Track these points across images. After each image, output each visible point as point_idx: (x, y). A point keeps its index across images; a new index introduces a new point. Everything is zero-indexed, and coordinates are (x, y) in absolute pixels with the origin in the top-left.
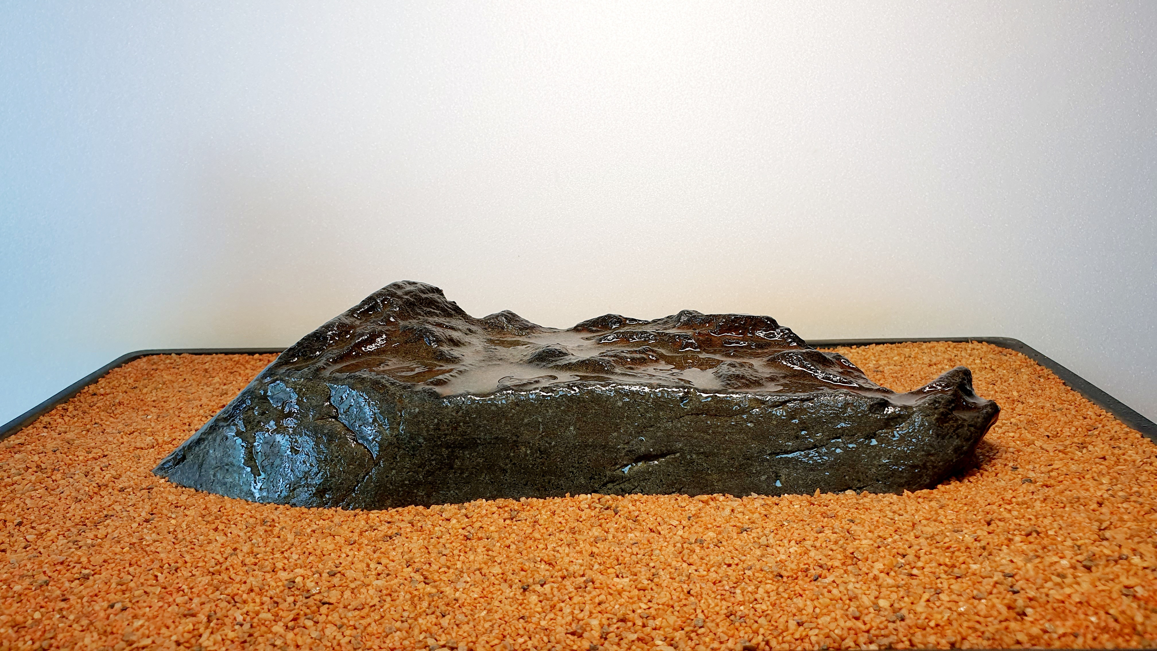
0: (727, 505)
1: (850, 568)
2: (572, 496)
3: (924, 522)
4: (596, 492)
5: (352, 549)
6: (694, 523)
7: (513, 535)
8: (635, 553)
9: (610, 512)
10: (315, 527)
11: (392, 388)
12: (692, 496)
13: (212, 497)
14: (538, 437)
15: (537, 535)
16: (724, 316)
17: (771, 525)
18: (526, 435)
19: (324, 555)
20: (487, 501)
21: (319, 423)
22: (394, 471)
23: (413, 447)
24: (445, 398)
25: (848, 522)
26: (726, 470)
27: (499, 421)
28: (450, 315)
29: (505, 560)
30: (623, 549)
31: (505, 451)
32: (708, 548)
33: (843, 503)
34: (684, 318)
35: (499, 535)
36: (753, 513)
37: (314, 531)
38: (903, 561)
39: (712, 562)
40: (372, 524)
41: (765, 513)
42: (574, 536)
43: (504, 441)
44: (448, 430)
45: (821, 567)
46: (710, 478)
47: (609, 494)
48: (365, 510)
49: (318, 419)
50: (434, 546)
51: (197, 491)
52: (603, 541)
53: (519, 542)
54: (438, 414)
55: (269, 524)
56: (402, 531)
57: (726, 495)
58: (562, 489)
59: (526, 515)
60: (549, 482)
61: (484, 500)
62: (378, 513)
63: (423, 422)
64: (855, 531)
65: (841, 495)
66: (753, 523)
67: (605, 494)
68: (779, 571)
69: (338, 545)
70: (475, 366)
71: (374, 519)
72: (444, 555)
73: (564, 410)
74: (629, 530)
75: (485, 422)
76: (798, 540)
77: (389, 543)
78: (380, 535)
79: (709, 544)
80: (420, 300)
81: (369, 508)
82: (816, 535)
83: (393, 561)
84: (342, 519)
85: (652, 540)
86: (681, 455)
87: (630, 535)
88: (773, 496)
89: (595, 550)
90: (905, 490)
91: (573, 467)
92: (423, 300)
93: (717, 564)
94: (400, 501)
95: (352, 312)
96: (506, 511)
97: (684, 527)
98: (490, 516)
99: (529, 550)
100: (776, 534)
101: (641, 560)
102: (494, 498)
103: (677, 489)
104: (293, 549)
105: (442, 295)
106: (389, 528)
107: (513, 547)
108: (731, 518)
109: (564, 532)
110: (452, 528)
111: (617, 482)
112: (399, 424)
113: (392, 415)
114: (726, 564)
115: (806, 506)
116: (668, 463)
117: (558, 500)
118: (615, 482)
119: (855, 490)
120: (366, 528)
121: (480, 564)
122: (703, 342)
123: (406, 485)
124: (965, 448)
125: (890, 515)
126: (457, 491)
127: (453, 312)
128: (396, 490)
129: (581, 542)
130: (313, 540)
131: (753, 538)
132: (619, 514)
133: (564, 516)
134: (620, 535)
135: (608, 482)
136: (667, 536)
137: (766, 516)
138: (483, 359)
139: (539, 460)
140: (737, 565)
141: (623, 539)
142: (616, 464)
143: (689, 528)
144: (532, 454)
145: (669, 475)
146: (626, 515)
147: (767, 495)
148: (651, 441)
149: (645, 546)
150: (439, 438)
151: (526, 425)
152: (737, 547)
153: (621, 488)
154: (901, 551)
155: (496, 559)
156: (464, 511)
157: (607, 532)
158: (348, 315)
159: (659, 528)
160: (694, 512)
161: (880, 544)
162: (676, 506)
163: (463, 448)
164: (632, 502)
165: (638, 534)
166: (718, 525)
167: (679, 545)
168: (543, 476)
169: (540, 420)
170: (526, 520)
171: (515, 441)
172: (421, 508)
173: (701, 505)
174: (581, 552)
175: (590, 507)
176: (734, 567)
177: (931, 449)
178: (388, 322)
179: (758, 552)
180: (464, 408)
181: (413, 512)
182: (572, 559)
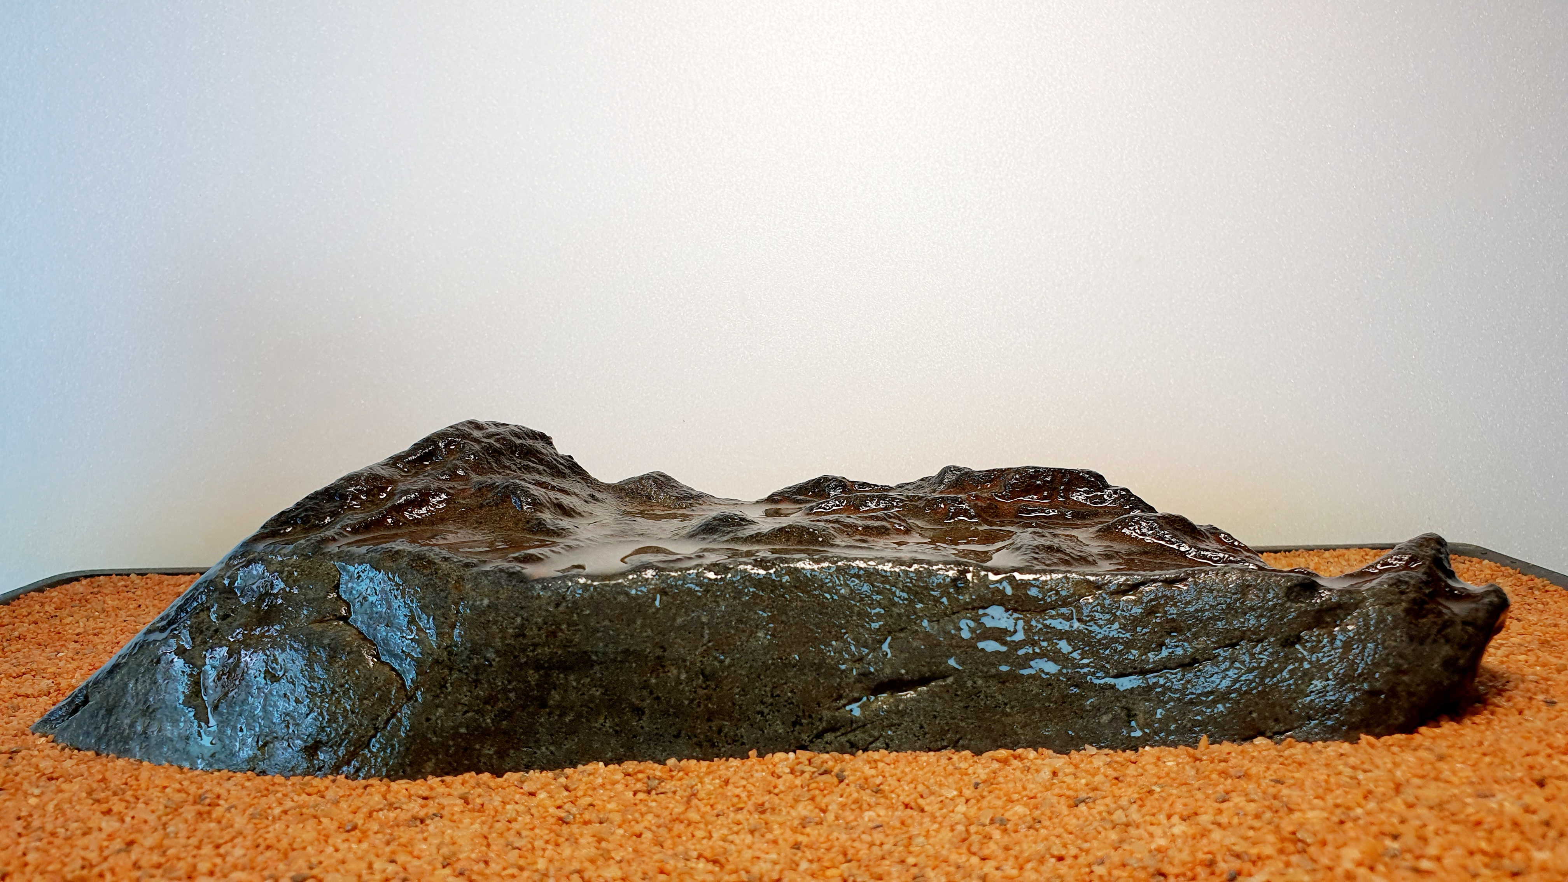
0: (1044, 765)
1: (1294, 859)
2: (761, 755)
3: (1416, 781)
4: (804, 748)
5: (347, 840)
6: (985, 793)
7: (650, 817)
8: (878, 843)
9: (830, 779)
10: (288, 804)
11: (444, 565)
12: (978, 753)
13: (121, 762)
14: (700, 650)
15: (693, 815)
16: (1017, 471)
17: (1128, 793)
18: (680, 648)
19: (293, 850)
20: (606, 765)
21: (318, 627)
22: (441, 711)
23: (477, 668)
24: (537, 581)
25: (1273, 783)
26: (1038, 705)
27: (631, 622)
28: (560, 474)
29: (630, 856)
30: (855, 836)
31: (641, 675)
32: (1016, 831)
33: (1253, 757)
34: (949, 478)
35: (623, 816)
36: (1094, 775)
37: (285, 812)
38: (1395, 845)
39: (1026, 854)
40: (394, 800)
41: (1115, 775)
42: (763, 816)
43: (639, 655)
44: (540, 636)
45: (1238, 856)
46: (1008, 720)
47: (827, 752)
48: (385, 780)
49: (315, 622)
50: (501, 835)
51: (98, 754)
52: (817, 824)
53: (659, 827)
54: (522, 608)
55: (208, 801)
56: (445, 812)
57: (1040, 750)
58: (743, 744)
59: (675, 786)
60: (720, 731)
61: (601, 764)
62: (407, 783)
63: (495, 622)
64: (1289, 796)
65: (1247, 745)
66: (1095, 789)
67: (821, 751)
68: (1160, 865)
69: (323, 832)
70: (596, 541)
71: (397, 792)
72: (518, 848)
73: (747, 601)
74: (865, 806)
75: (607, 623)
76: (1185, 813)
77: (418, 829)
78: (403, 816)
79: (1017, 825)
80: (512, 448)
81: (393, 775)
82: (1217, 805)
83: (419, 858)
84: (341, 793)
85: (909, 821)
86: (956, 681)
87: (868, 815)
88: (1124, 751)
89: (800, 838)
90: (1362, 736)
91: (762, 703)
92: (516, 447)
93: (1038, 857)
94: (450, 764)
95: (394, 461)
96: (639, 780)
97: (967, 801)
98: (608, 787)
99: (677, 840)
100: (1141, 806)
101: (891, 853)
102: (620, 761)
103: (950, 741)
104: (239, 840)
105: (551, 444)
106: (422, 807)
107: (648, 835)
108: (1053, 784)
109: (745, 811)
110: (538, 806)
111: (843, 730)
112: (453, 627)
113: (442, 610)
114: (1053, 856)
115: (1188, 763)
116: (932, 694)
117: (734, 762)
118: (838, 729)
119: (1270, 738)
120: (381, 806)
121: (581, 862)
122: (983, 509)
123: (461, 735)
124: (1462, 662)
125: (1348, 771)
126: (552, 748)
127: (567, 471)
128: (443, 744)
129: (776, 826)
130: (278, 826)
131: (1100, 813)
132: (846, 781)
133: (744, 787)
134: (849, 815)
135: (825, 731)
136: (938, 814)
137: (1116, 778)
138: (612, 533)
139: (701, 692)
140: (1076, 857)
141: (855, 820)
142: (840, 697)
143: (978, 801)
144: (690, 680)
145: (935, 717)
146: (858, 782)
147: (1114, 749)
148: (903, 656)
149: (897, 831)
150: (524, 650)
151: (681, 627)
152: (1070, 828)
153: (849, 741)
154: (1387, 828)
155: (613, 854)
156: (563, 780)
157: (824, 811)
158: (386, 465)
159: (921, 801)
160: (983, 777)
161: (1343, 817)
162: (950, 767)
163: (565, 667)
164: (869, 762)
165: (882, 812)
166: (1032, 795)
167: (961, 828)
168: (709, 720)
169: (704, 619)
170: (674, 793)
171: (658, 658)
172: (486, 776)
173: (996, 765)
174: (775, 842)
175: (792, 772)
176: (1069, 861)
177: (1401, 661)
178: (454, 476)
179: (1114, 836)
180: (569, 598)
181: (472, 782)
182: (758, 854)
